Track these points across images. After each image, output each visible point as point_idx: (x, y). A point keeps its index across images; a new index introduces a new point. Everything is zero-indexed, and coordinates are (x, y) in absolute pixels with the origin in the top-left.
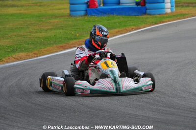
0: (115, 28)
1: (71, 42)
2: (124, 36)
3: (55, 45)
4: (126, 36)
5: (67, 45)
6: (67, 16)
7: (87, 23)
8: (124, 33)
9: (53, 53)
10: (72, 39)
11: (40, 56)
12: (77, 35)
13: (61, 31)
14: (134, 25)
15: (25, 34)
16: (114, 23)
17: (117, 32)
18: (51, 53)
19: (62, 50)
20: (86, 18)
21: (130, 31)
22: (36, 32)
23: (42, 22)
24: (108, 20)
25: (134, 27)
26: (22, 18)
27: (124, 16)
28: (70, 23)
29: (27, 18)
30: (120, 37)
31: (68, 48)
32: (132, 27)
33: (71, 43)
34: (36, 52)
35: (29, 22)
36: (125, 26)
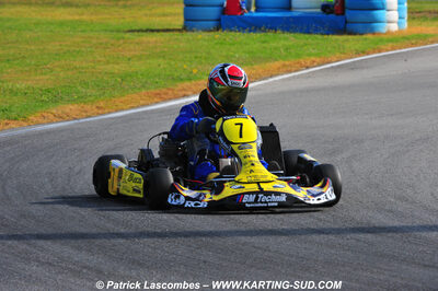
0: (276, 60)
1: (180, 85)
2: (294, 77)
3: (144, 91)
4: (298, 77)
5: (170, 92)
6: (179, 30)
7: (217, 47)
8: (296, 71)
9: (138, 107)
10: (182, 80)
11: (109, 113)
12: (195, 71)
13: (161, 61)
14: (316, 55)
15: (84, 65)
16: (276, 48)
17: (279, 68)
18: (132, 108)
19: (157, 103)
20: (217, 36)
21: (307, 68)
22: (108, 63)
23: (121, 42)
24: (264, 42)
25: (318, 60)
26: (82, 31)
27: (297, 35)
28: (181, 45)
29: (92, 31)
30: (283, 80)
31: (170, 99)
32: (313, 58)
33: (180, 87)
34: (102, 104)
35: (94, 41)
36: (298, 56)
